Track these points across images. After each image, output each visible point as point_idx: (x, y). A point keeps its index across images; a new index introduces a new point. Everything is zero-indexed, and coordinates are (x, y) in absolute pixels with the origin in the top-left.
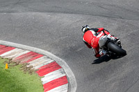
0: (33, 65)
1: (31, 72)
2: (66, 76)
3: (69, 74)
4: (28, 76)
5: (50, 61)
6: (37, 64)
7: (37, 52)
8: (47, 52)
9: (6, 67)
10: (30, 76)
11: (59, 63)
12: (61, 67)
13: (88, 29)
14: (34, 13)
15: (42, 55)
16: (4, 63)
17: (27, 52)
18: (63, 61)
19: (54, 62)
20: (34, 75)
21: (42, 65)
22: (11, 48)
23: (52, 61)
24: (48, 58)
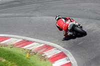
0: (47, 54)
1: (45, 60)
2: (70, 63)
3: (73, 61)
4: (43, 62)
5: (59, 52)
6: (49, 54)
7: (50, 45)
8: (57, 45)
9: (27, 56)
10: (44, 62)
11: (66, 53)
12: (67, 56)
13: (60, 18)
14: (47, 17)
15: (53, 47)
16: (26, 53)
17: (42, 45)
18: (68, 52)
19: (62, 53)
20: (48, 61)
21: (53, 55)
22: (31, 42)
23: (60, 51)
24: (58, 49)
